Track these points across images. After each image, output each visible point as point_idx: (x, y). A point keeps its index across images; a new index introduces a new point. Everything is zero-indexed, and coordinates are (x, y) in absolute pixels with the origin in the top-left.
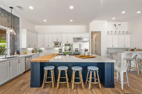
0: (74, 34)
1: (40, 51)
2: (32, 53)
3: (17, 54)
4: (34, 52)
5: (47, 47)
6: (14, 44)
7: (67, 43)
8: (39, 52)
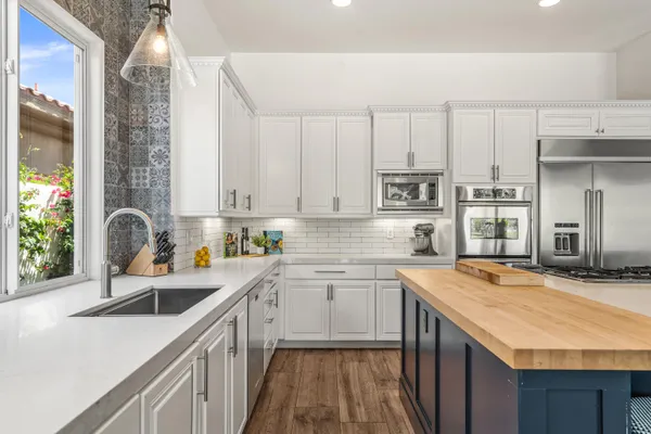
0: (542, 112)
1: (272, 244)
2: (227, 254)
3: (156, 262)
4: (235, 254)
5: (327, 211)
6: (125, 176)
7: (488, 178)
8: (266, 252)
